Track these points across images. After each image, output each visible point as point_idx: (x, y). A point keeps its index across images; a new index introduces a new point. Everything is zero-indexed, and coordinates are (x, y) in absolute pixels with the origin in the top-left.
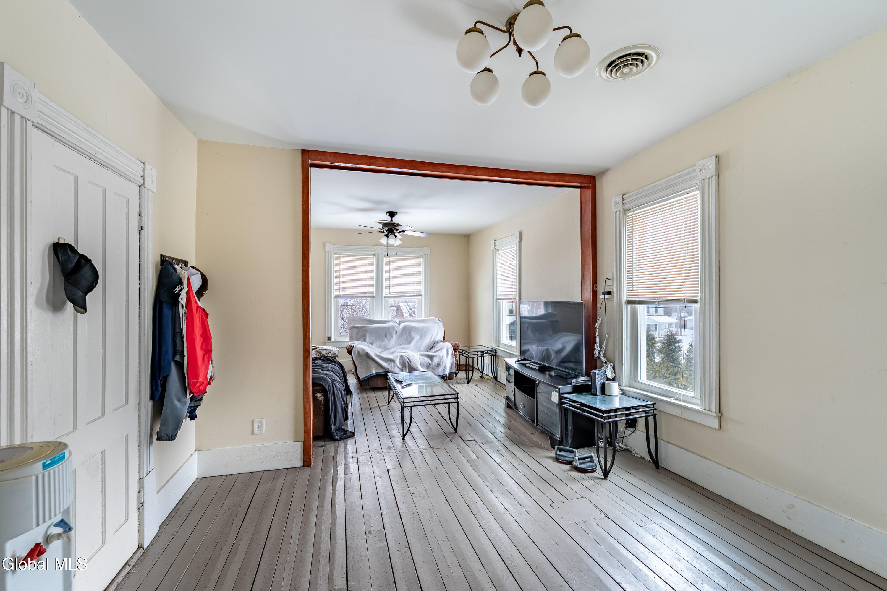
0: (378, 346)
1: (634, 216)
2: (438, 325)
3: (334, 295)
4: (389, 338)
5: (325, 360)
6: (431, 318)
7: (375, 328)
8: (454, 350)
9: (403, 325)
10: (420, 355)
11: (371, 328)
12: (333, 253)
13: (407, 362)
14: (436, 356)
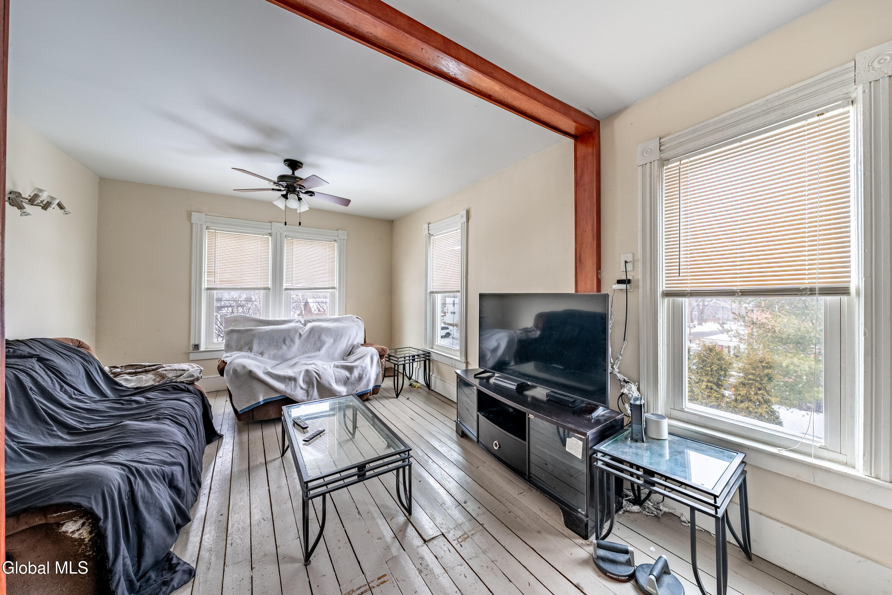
0: (271, 357)
1: (681, 167)
2: (357, 325)
3: (205, 285)
4: (289, 345)
6: (348, 317)
7: (268, 331)
8: (380, 356)
9: (309, 325)
10: (334, 367)
11: (262, 331)
12: (204, 227)
13: (315, 379)
14: (356, 367)
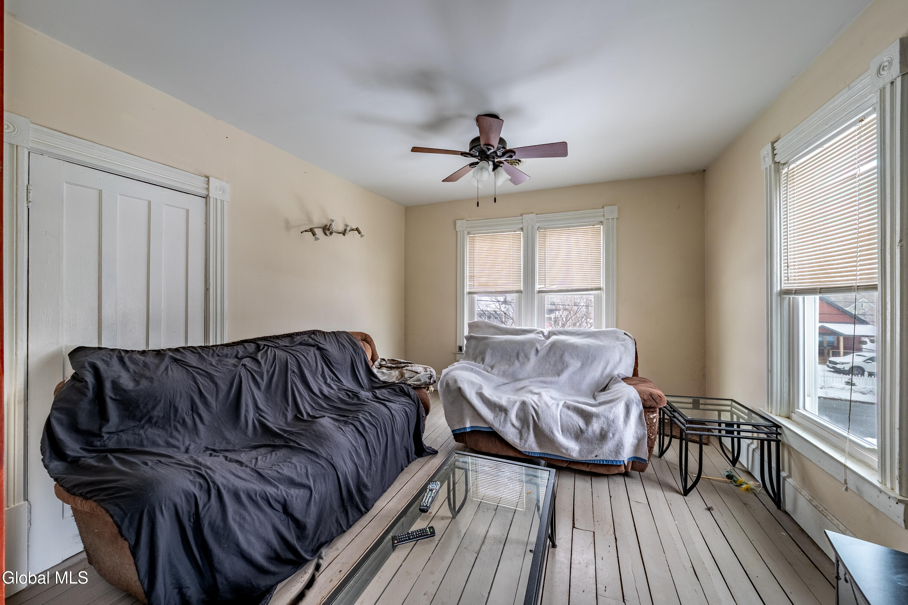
0: (501, 373)
2: (622, 345)
3: (467, 290)
5: (398, 390)
8: (644, 407)
9: (554, 338)
10: (563, 406)
11: (495, 340)
12: (466, 232)
13: (531, 418)
